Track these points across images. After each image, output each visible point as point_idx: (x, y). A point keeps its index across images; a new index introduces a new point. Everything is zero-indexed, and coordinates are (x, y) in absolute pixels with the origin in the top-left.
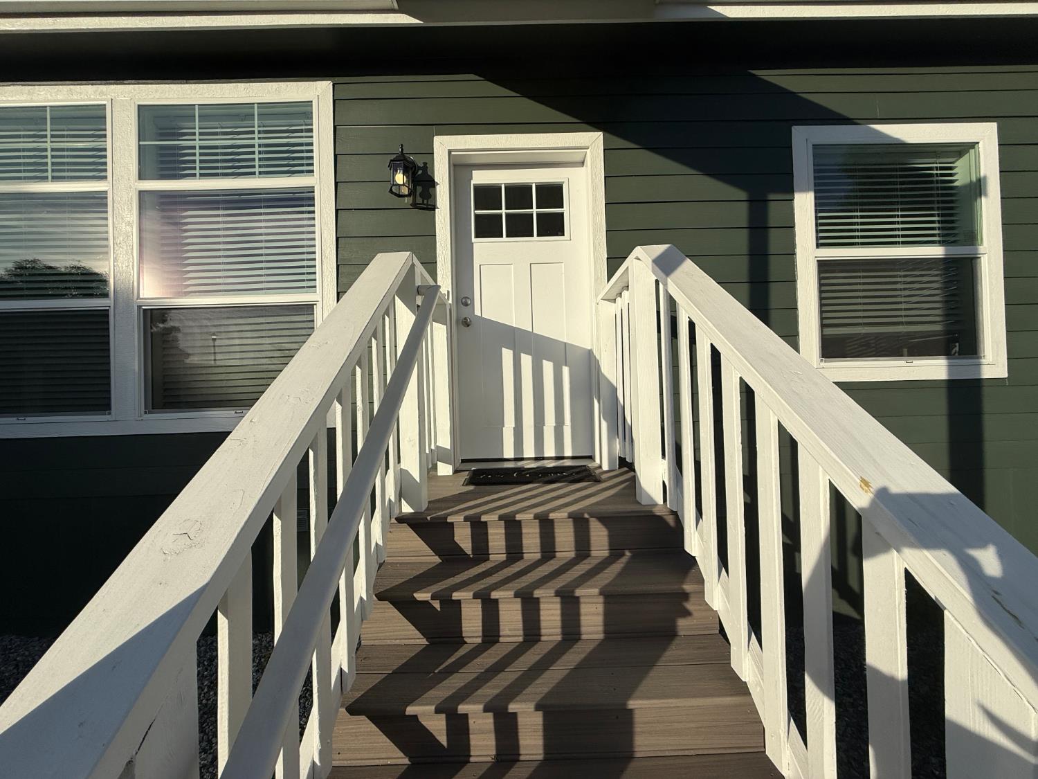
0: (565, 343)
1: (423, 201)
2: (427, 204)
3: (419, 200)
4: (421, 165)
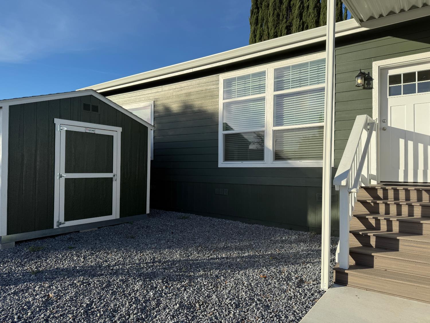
0: (429, 136)
1: (368, 86)
2: (369, 87)
3: (366, 86)
4: (367, 73)
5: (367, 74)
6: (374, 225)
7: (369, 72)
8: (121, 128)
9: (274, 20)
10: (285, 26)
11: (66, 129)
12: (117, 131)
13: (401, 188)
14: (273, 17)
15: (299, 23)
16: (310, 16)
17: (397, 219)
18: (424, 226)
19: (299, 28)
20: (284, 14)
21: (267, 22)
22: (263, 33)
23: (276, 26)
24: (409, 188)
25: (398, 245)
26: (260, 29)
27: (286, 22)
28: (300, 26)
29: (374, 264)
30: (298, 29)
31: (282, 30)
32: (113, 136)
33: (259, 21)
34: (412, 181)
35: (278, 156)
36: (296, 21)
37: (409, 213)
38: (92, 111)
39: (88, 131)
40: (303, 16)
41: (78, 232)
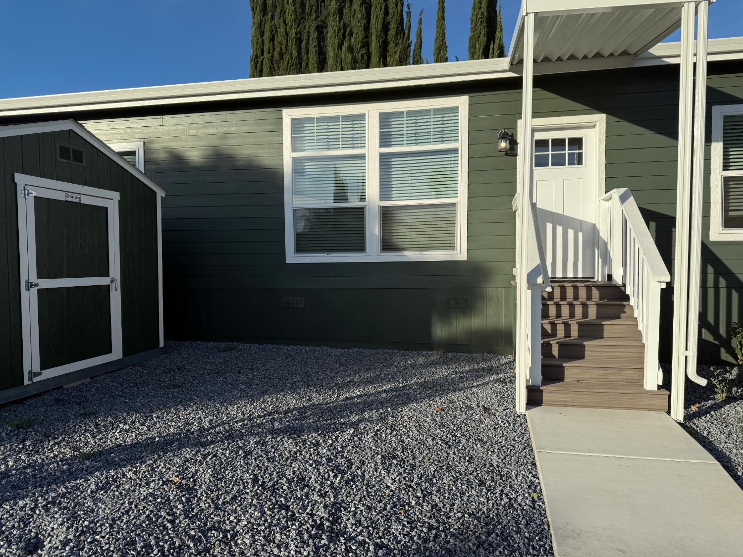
0: (581, 221)
1: (511, 152)
2: (514, 154)
4: (511, 134)
5: (510, 136)
6: (550, 331)
7: (513, 133)
8: (118, 194)
9: (296, 12)
10: (314, 24)
11: (34, 194)
12: (112, 199)
13: (570, 285)
14: (294, 5)
15: (338, 24)
16: (355, 16)
17: (577, 322)
18: (605, 327)
19: (338, 32)
20: (312, 4)
21: (283, 12)
22: (276, 31)
23: (299, 22)
24: (579, 284)
25: (584, 351)
26: (271, 22)
27: (316, 19)
28: (340, 29)
29: (565, 376)
30: (338, 35)
31: (309, 30)
32: (107, 208)
33: (269, 8)
34: (561, 276)
35: (387, 245)
36: (334, 20)
37: (583, 314)
38: (73, 161)
39: (70, 199)
40: (344, 14)
41: (62, 387)
